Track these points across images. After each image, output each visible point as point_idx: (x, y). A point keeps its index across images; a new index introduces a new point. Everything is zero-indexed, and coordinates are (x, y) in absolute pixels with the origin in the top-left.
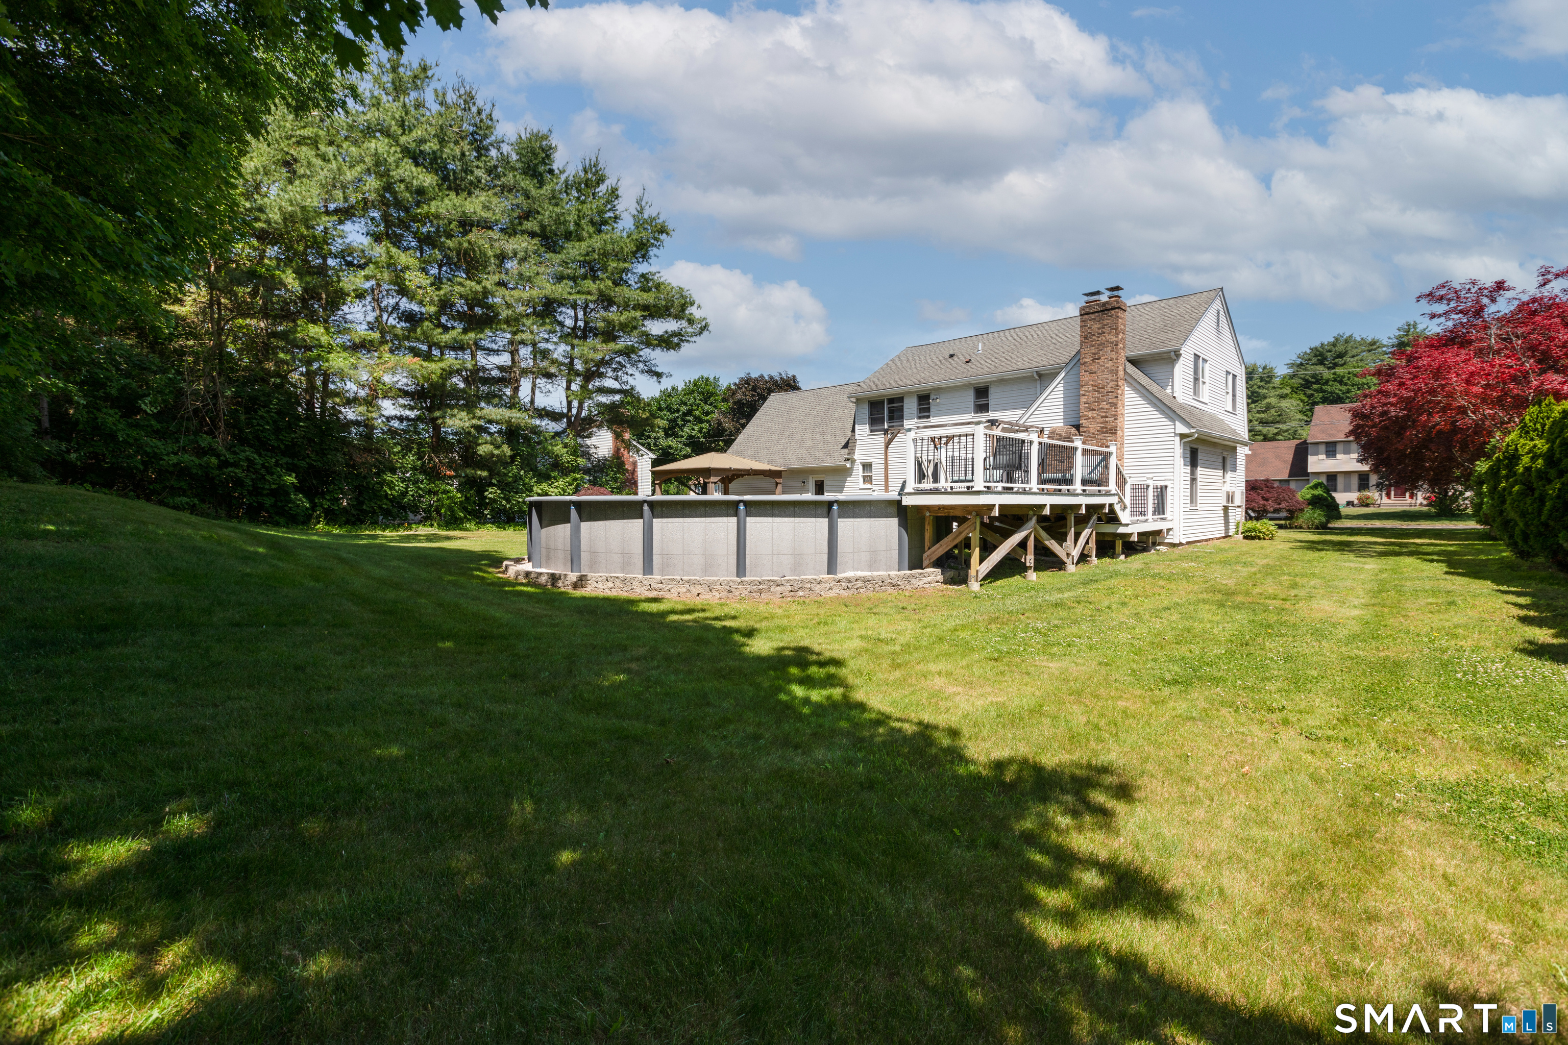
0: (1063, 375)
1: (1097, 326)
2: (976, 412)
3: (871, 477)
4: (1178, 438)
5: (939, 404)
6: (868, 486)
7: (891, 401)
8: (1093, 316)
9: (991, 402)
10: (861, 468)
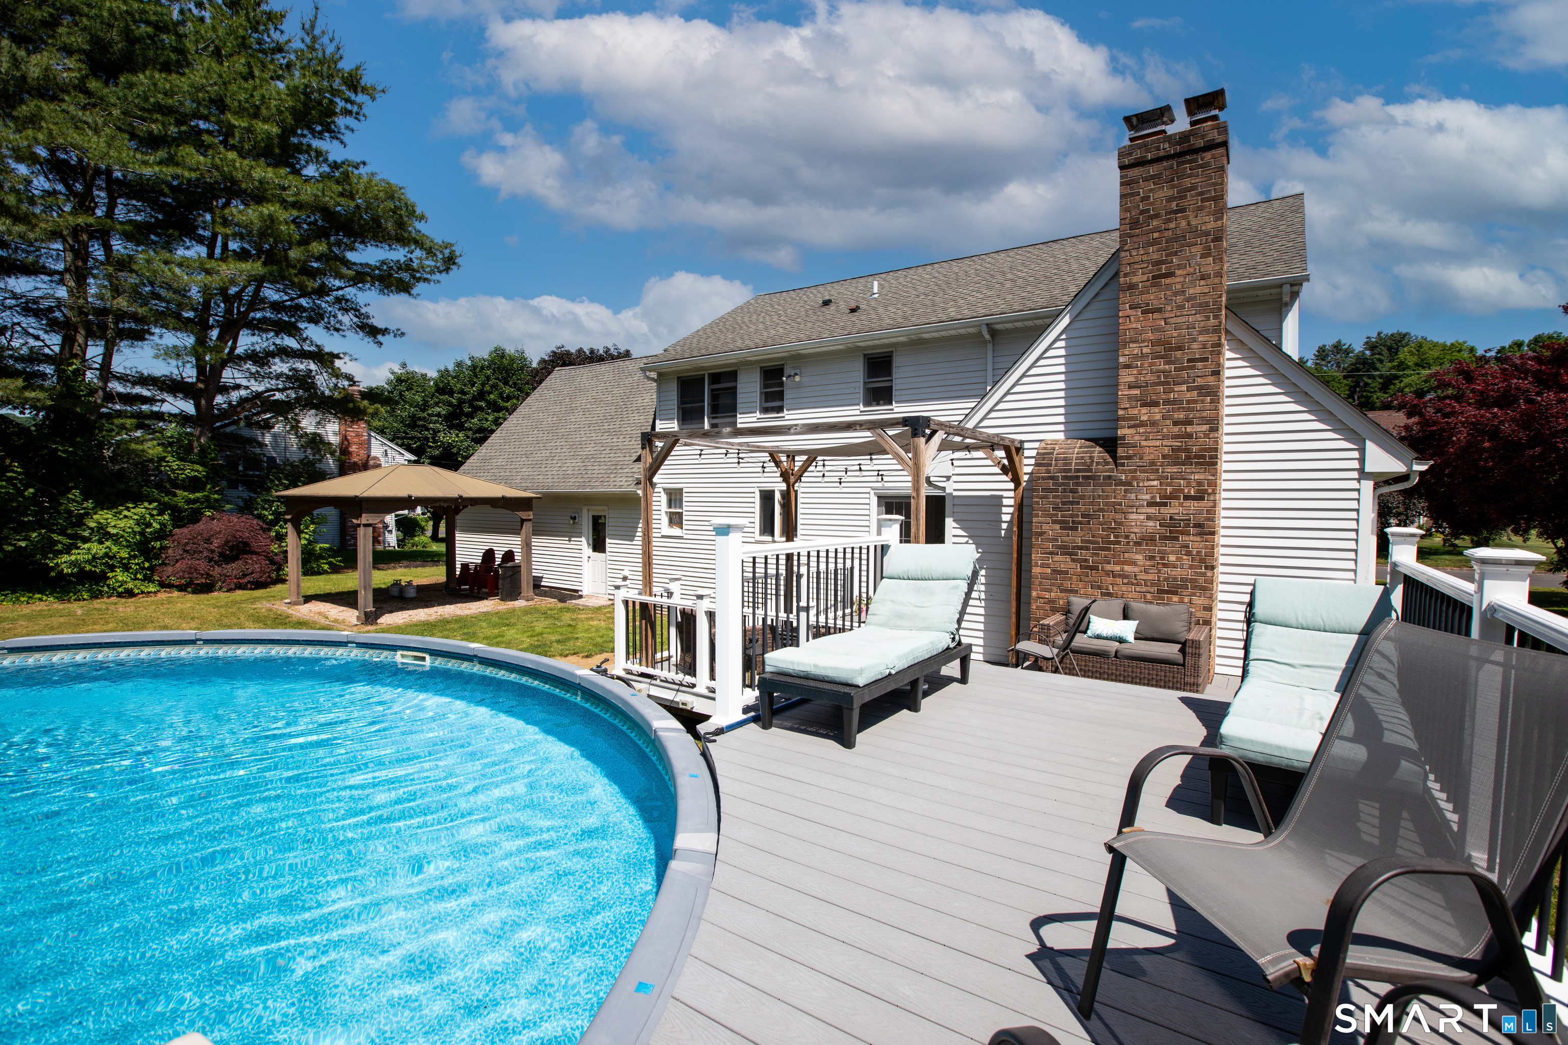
0: (1066, 321)
1: (1166, 192)
2: (866, 404)
3: (680, 515)
4: (1368, 486)
5: (799, 386)
6: (676, 531)
7: (716, 378)
8: (1152, 170)
9: (897, 385)
10: (664, 498)
